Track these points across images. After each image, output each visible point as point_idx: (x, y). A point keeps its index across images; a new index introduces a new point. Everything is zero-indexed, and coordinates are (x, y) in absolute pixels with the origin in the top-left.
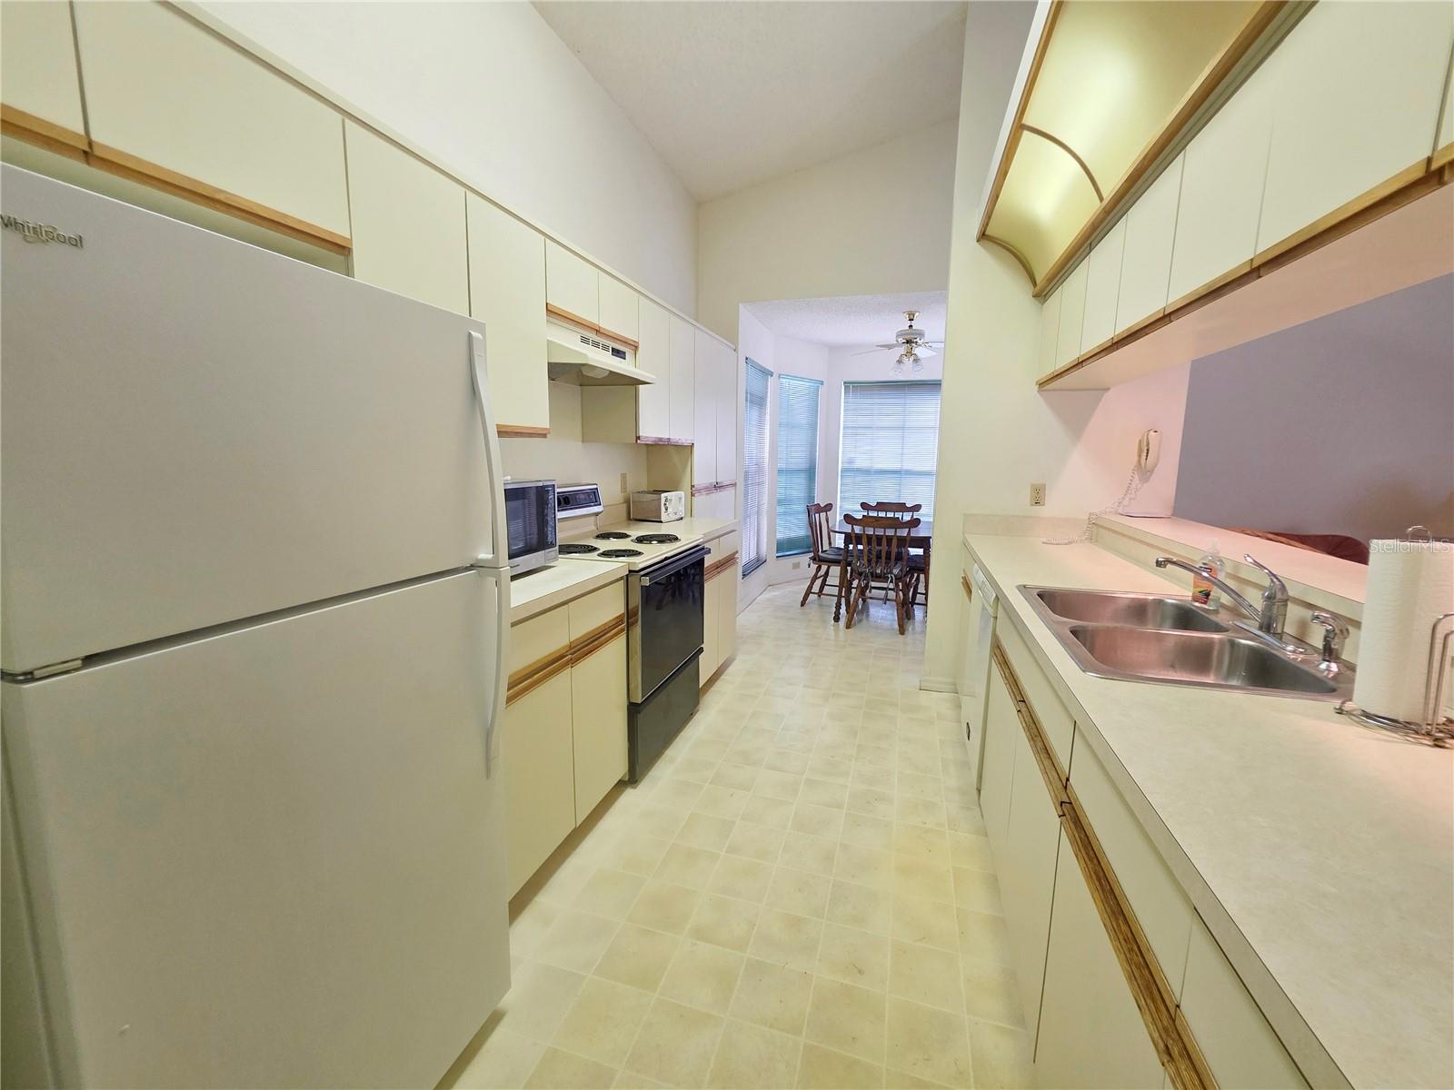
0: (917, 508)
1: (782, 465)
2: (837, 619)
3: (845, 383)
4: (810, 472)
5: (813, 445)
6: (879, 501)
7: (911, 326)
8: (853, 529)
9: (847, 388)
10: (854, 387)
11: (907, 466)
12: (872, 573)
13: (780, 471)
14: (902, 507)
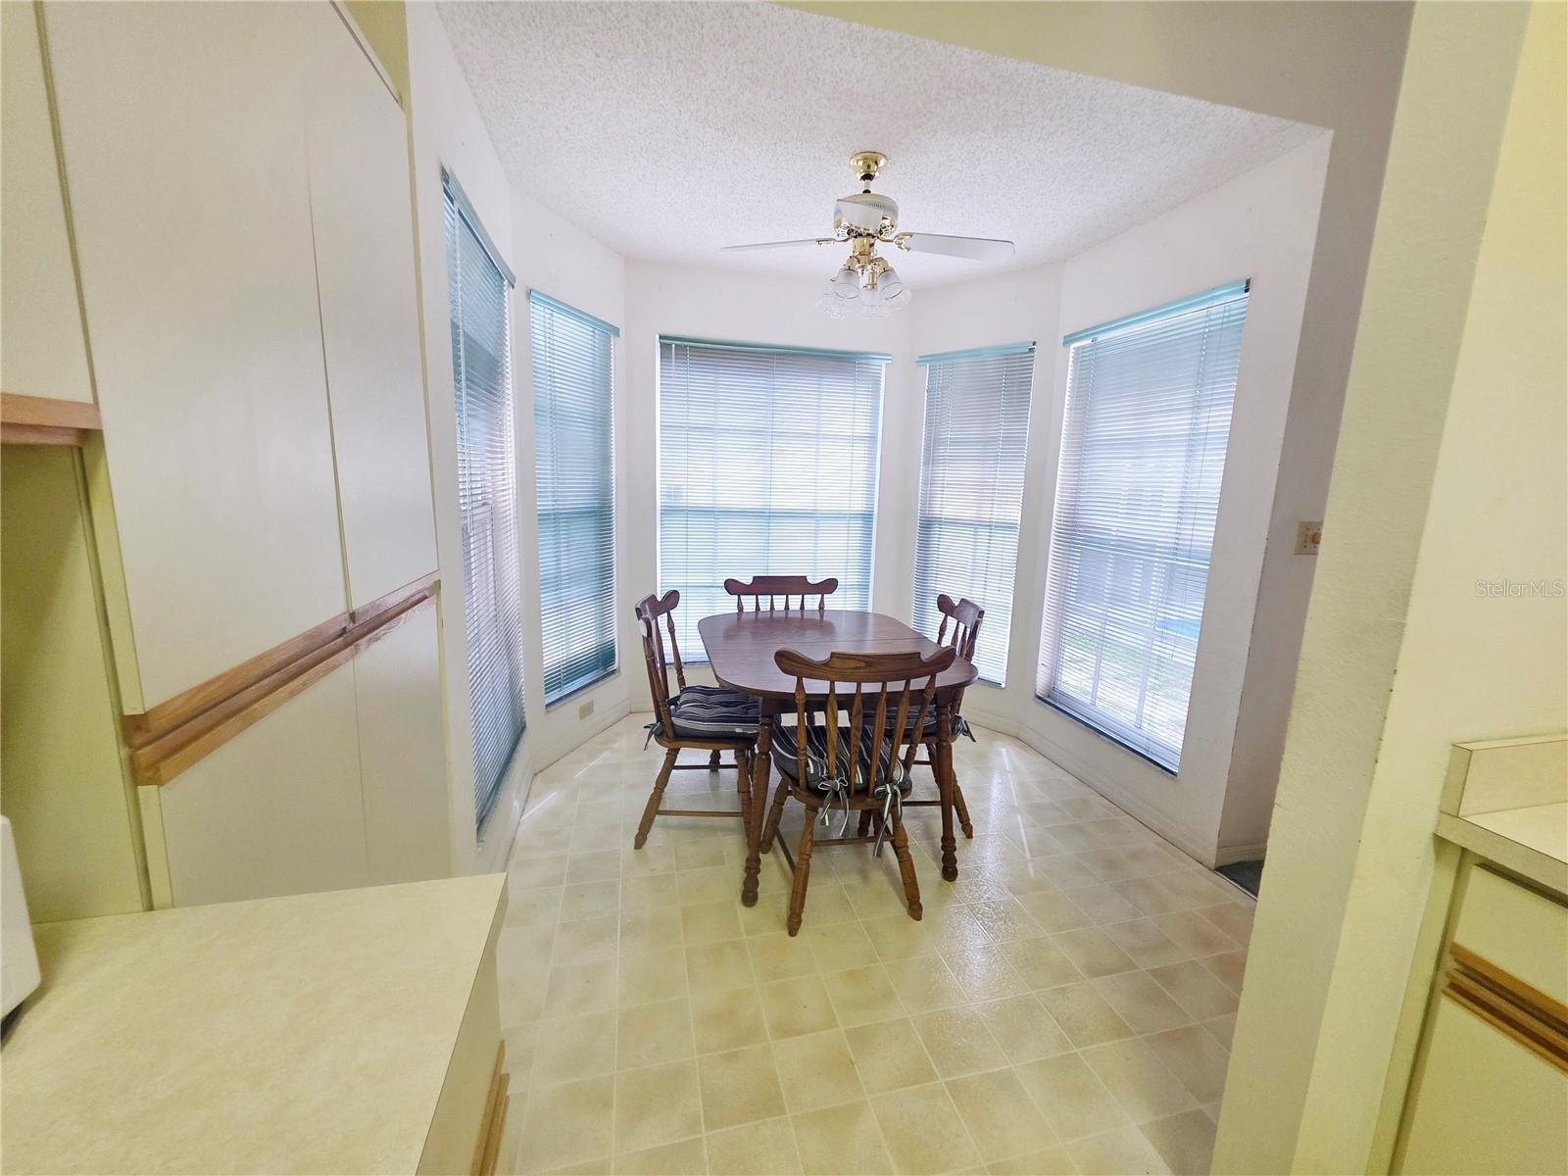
0: (829, 586)
1: (545, 504)
2: (750, 896)
3: (661, 337)
4: (600, 515)
5: (605, 460)
6: (756, 575)
7: (867, 191)
8: (800, 685)
9: (665, 348)
10: (679, 349)
11: (780, 502)
12: (848, 790)
13: (544, 517)
14: (796, 585)
